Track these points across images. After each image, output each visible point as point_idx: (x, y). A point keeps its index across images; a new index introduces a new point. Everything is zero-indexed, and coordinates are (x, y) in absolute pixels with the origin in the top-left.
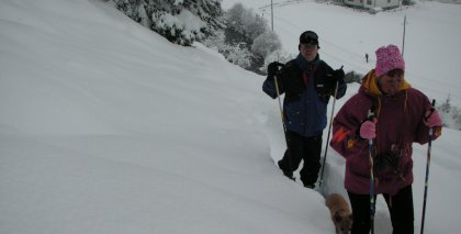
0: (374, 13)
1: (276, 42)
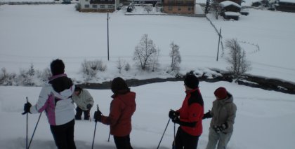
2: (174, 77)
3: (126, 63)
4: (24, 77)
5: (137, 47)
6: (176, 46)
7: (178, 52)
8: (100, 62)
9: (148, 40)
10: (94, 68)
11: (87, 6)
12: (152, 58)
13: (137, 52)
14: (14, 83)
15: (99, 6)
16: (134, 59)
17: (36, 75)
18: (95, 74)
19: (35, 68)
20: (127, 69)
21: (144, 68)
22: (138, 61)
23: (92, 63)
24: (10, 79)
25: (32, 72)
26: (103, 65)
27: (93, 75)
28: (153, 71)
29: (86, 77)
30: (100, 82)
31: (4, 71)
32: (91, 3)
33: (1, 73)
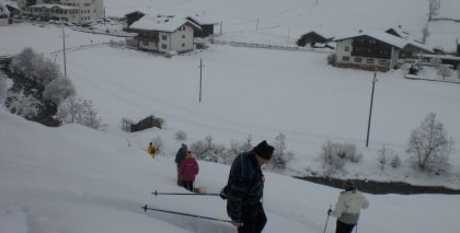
0: (169, 56)
1: (69, 87)
3: (394, 155)
4: (237, 152)
5: (415, 132)
8: (353, 148)
9: (435, 124)
10: (343, 156)
11: (345, 58)
12: (438, 154)
13: (415, 141)
14: (220, 159)
15: (364, 61)
16: (408, 151)
18: (342, 165)
20: (395, 164)
21: (422, 167)
22: (414, 154)
23: (340, 147)
24: (216, 153)
25: (248, 148)
26: (357, 153)
27: (339, 167)
28: (437, 174)
29: (328, 167)
31: (209, 141)
32: (353, 54)
33: (205, 142)
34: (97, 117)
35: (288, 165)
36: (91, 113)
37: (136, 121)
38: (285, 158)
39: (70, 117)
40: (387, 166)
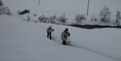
2: (116, 26)
3: (95, 17)
4: (51, 19)
5: (101, 11)
6: (119, 12)
7: (120, 15)
8: (84, 16)
9: (107, 8)
10: (81, 18)
12: (107, 16)
13: (101, 13)
14: (47, 21)
16: (99, 16)
17: (56, 19)
18: (81, 21)
19: (56, 16)
20: (95, 20)
21: (103, 20)
22: (101, 17)
23: (80, 16)
24: (46, 19)
25: (55, 17)
26: (85, 17)
27: (80, 21)
28: (107, 22)
29: (77, 22)
30: (83, 24)
31: (44, 16)
33: (42, 17)
34: (10, 11)
35: (66, 22)
36: (8, 10)
37: (22, 11)
38: (65, 20)
39: (2, 11)
40: (94, 21)
